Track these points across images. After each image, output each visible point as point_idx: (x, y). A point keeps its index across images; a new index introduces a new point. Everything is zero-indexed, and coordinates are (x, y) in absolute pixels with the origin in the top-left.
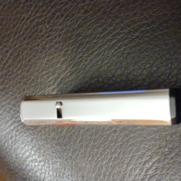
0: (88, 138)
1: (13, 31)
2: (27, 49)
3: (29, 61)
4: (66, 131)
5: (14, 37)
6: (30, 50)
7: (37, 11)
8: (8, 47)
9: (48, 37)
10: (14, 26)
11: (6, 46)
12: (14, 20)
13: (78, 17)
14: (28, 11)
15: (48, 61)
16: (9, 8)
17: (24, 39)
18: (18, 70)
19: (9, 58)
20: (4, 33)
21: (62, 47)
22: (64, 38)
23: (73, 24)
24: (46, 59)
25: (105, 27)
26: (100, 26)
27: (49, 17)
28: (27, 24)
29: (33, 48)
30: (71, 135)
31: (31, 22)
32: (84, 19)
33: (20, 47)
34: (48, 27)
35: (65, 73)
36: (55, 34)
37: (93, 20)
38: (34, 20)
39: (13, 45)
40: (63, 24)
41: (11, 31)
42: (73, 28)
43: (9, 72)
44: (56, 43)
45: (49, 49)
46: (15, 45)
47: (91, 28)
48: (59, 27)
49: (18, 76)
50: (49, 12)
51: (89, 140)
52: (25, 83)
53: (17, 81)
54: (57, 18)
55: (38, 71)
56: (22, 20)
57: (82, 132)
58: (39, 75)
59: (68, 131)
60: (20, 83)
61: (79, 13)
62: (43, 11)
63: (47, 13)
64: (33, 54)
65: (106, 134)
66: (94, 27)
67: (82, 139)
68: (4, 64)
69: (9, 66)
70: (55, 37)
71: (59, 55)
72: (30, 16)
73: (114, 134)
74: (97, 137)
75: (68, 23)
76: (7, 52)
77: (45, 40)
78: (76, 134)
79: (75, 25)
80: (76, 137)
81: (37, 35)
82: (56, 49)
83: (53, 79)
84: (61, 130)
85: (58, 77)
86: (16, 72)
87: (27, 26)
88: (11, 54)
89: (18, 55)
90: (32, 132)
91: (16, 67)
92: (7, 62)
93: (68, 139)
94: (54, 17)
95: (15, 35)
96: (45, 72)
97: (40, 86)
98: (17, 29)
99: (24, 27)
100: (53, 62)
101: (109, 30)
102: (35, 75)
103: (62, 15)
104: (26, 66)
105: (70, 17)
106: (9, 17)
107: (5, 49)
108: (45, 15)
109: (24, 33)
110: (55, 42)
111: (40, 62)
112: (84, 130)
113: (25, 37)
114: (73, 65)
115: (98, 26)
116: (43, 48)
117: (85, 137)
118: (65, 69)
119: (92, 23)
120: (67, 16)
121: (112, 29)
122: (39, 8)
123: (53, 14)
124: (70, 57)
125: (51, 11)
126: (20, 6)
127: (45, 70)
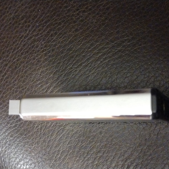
0: (76, 140)
1: (12, 48)
2: (24, 63)
3: (26, 72)
4: (57, 134)
5: (13, 52)
6: (27, 63)
7: (35, 30)
8: (7, 61)
9: (43, 51)
10: (14, 43)
11: (5, 60)
12: (14, 38)
13: (70, 35)
14: (26, 30)
15: (42, 72)
16: (10, 28)
17: (22, 54)
18: (15, 80)
19: (7, 71)
20: (4, 49)
21: (54, 60)
22: (57, 52)
23: (65, 40)
24: (41, 71)
25: (93, 42)
26: (88, 42)
27: (44, 35)
28: (24, 42)
29: (30, 61)
30: (61, 138)
31: (28, 39)
32: (74, 36)
33: (17, 60)
34: (43, 43)
35: (57, 82)
36: (50, 49)
37: (82, 37)
38: (31, 38)
39: (12, 59)
40: (57, 41)
42: (65, 43)
43: (7, 82)
44: (50, 56)
45: (44, 62)
46: (14, 59)
47: (81, 43)
48: (53, 43)
49: (15, 85)
50: (44, 31)
51: (77, 141)
52: (21, 92)
53: (13, 90)
54: (52, 35)
55: (33, 81)
56: (21, 38)
57: (71, 134)
58: (33, 84)
59: (58, 134)
60: (16, 92)
61: (70, 31)
62: (40, 30)
63: (43, 32)
64: (29, 66)
65: (93, 135)
66: (83, 43)
67: (71, 140)
68: (3, 76)
69: (7, 78)
70: (49, 52)
71: (52, 67)
72: (28, 34)
73: (100, 135)
74: (84, 139)
75: (61, 40)
76: (6, 65)
77: (40, 54)
78: (65, 137)
79: (67, 41)
80: (65, 139)
81: (33, 51)
82: (50, 61)
83: (46, 88)
84: (52, 133)
85: (50, 86)
86: (13, 82)
87: (24, 43)
88: (10, 67)
89: (16, 68)
90: (25, 136)
91: (14, 78)
92: (5, 74)
93: (58, 141)
94: (49, 35)
95: (14, 50)
96: (39, 82)
97: (34, 94)
98: (16, 46)
99: (22, 43)
100: (46, 73)
101: (95, 45)
102: (31, 84)
103: (56, 33)
104: (22, 77)
105: (63, 35)
106: (9, 36)
107: (5, 63)
108: (41, 34)
109: (21, 49)
110: (48, 55)
111: (35, 73)
112: (73, 133)
113: (22, 52)
114: (64, 75)
115: (86, 42)
116: (38, 61)
117: (74, 139)
118: (57, 79)
119: (81, 39)
120: (60, 34)
121: (98, 44)
122: (36, 28)
123: (48, 32)
124: (61, 68)
125: (47, 30)
126: (19, 26)
127: (39, 80)
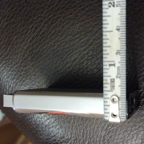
2: (60, 18)
5: (48, 8)
6: (64, 18)
8: (42, 18)
9: (80, 6)
11: (40, 17)
15: (80, 26)
17: (58, 10)
18: (53, 35)
19: (43, 27)
20: (38, 6)
21: (93, 14)
22: (95, 7)
29: (67, 17)
33: (54, 16)
36: (87, 4)
39: (47, 15)
41: (45, 4)
43: (43, 37)
44: (88, 11)
45: (82, 16)
46: (49, 15)
49: (52, 40)
52: (59, 46)
55: (71, 35)
58: (72, 38)
60: (54, 46)
64: (66, 21)
68: (39, 32)
69: (43, 33)
70: (87, 6)
71: (90, 21)
76: (41, 21)
77: (77, 10)
81: (70, 6)
82: (89, 15)
86: (50, 37)
88: (45, 23)
89: (52, 23)
91: (50, 33)
92: (41, 30)
95: (49, 6)
96: (78, 36)
98: (51, 2)
100: (85, 27)
102: (69, 39)
104: (60, 32)
107: (39, 19)
109: (57, 5)
110: (86, 10)
111: (73, 28)
113: (58, 8)
116: (76, 16)
127: (78, 34)
